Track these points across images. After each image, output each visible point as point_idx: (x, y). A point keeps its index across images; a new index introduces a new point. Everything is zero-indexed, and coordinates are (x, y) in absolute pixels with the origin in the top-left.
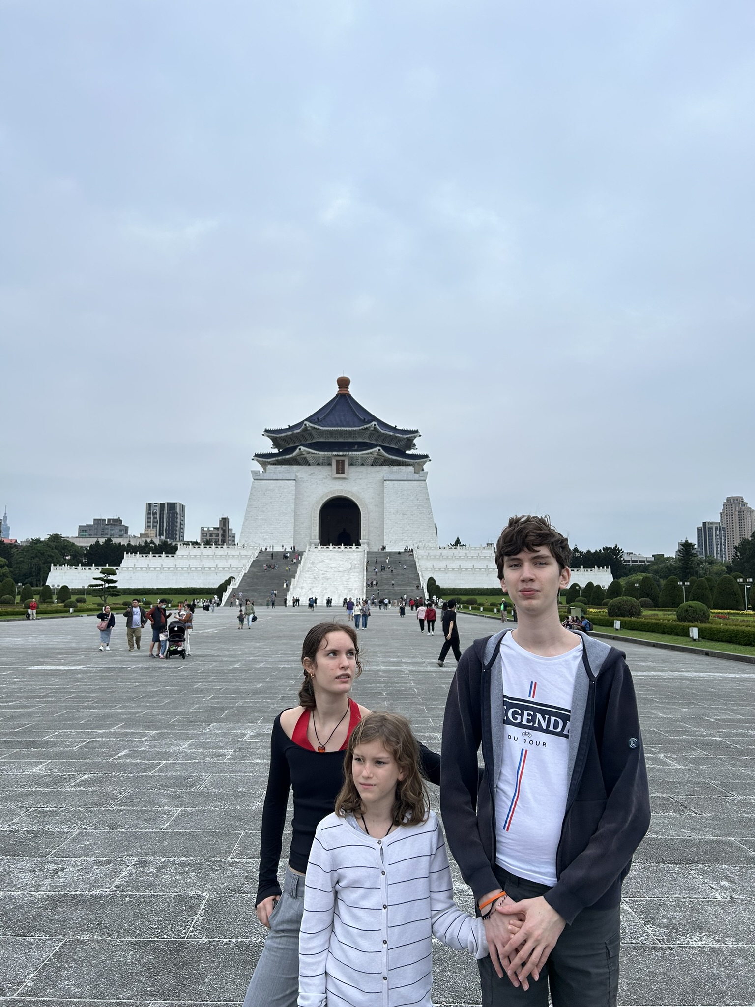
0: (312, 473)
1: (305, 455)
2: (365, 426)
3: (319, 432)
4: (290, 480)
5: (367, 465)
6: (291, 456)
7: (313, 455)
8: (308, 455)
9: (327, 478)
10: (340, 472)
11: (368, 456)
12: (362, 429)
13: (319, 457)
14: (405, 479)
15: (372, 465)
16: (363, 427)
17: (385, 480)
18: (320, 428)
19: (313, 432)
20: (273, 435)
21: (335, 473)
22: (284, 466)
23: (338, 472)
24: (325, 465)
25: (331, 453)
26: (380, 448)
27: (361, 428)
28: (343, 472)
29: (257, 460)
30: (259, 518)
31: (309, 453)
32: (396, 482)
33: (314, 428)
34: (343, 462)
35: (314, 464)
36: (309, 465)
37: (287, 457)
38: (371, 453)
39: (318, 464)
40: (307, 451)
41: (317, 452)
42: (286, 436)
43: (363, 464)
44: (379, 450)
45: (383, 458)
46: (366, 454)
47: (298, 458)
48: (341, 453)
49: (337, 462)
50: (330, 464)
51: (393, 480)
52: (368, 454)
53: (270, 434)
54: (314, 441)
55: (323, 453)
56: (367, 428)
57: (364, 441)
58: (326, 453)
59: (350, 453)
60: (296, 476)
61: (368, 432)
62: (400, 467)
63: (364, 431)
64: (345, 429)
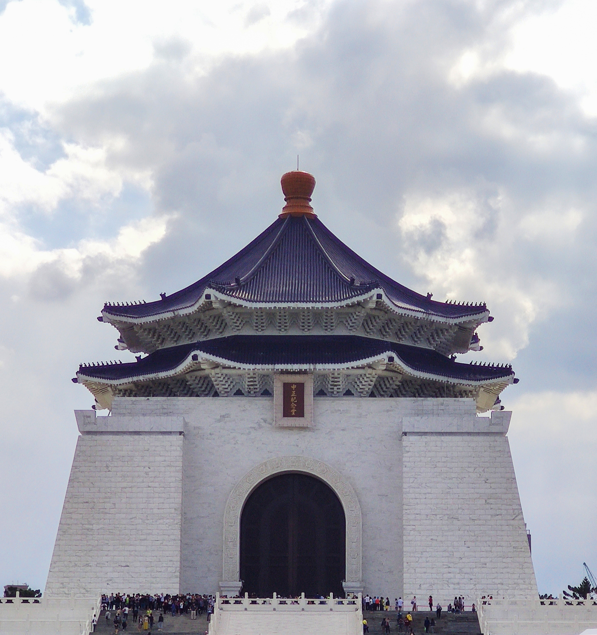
0: (223, 416)
1: (207, 372)
2: (355, 300)
3: (241, 314)
4: (170, 433)
5: (361, 395)
6: (171, 373)
7: (225, 371)
8: (213, 372)
9: (260, 427)
10: (293, 411)
11: (361, 372)
12: (348, 306)
13: (240, 376)
14: (454, 430)
15: (372, 395)
16: (349, 302)
17: (405, 434)
18: (244, 304)
19: (225, 313)
20: (124, 319)
21: (281, 414)
22: (153, 399)
23: (287, 413)
24: (256, 395)
25: (270, 367)
26: (394, 355)
27: (344, 303)
28: (300, 413)
29: (87, 384)
30: (95, 527)
31: (216, 366)
32: (434, 438)
33: (229, 304)
34: (301, 387)
35: (227, 394)
36: (216, 394)
37: (162, 375)
38: (370, 366)
39: (239, 393)
40: (213, 363)
41: (237, 365)
42: (158, 322)
43: (348, 393)
44: (391, 359)
45: (400, 377)
46: (358, 368)
47: (188, 377)
48: (296, 367)
49: (287, 387)
50: (267, 393)
51: (425, 433)
52: (363, 368)
53: (118, 318)
54: (227, 334)
55: (252, 367)
56: (359, 304)
57: (352, 334)
58: (259, 366)
59: (319, 366)
60: (186, 424)
61: (363, 313)
62: (440, 399)
63: (351, 310)
64: (304, 305)
